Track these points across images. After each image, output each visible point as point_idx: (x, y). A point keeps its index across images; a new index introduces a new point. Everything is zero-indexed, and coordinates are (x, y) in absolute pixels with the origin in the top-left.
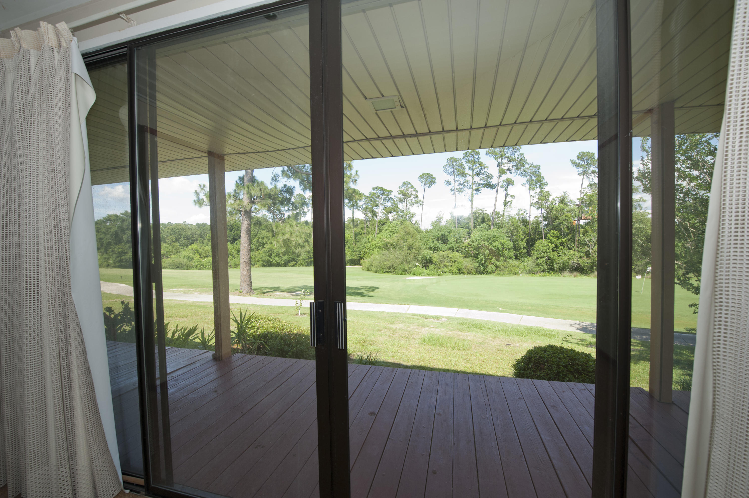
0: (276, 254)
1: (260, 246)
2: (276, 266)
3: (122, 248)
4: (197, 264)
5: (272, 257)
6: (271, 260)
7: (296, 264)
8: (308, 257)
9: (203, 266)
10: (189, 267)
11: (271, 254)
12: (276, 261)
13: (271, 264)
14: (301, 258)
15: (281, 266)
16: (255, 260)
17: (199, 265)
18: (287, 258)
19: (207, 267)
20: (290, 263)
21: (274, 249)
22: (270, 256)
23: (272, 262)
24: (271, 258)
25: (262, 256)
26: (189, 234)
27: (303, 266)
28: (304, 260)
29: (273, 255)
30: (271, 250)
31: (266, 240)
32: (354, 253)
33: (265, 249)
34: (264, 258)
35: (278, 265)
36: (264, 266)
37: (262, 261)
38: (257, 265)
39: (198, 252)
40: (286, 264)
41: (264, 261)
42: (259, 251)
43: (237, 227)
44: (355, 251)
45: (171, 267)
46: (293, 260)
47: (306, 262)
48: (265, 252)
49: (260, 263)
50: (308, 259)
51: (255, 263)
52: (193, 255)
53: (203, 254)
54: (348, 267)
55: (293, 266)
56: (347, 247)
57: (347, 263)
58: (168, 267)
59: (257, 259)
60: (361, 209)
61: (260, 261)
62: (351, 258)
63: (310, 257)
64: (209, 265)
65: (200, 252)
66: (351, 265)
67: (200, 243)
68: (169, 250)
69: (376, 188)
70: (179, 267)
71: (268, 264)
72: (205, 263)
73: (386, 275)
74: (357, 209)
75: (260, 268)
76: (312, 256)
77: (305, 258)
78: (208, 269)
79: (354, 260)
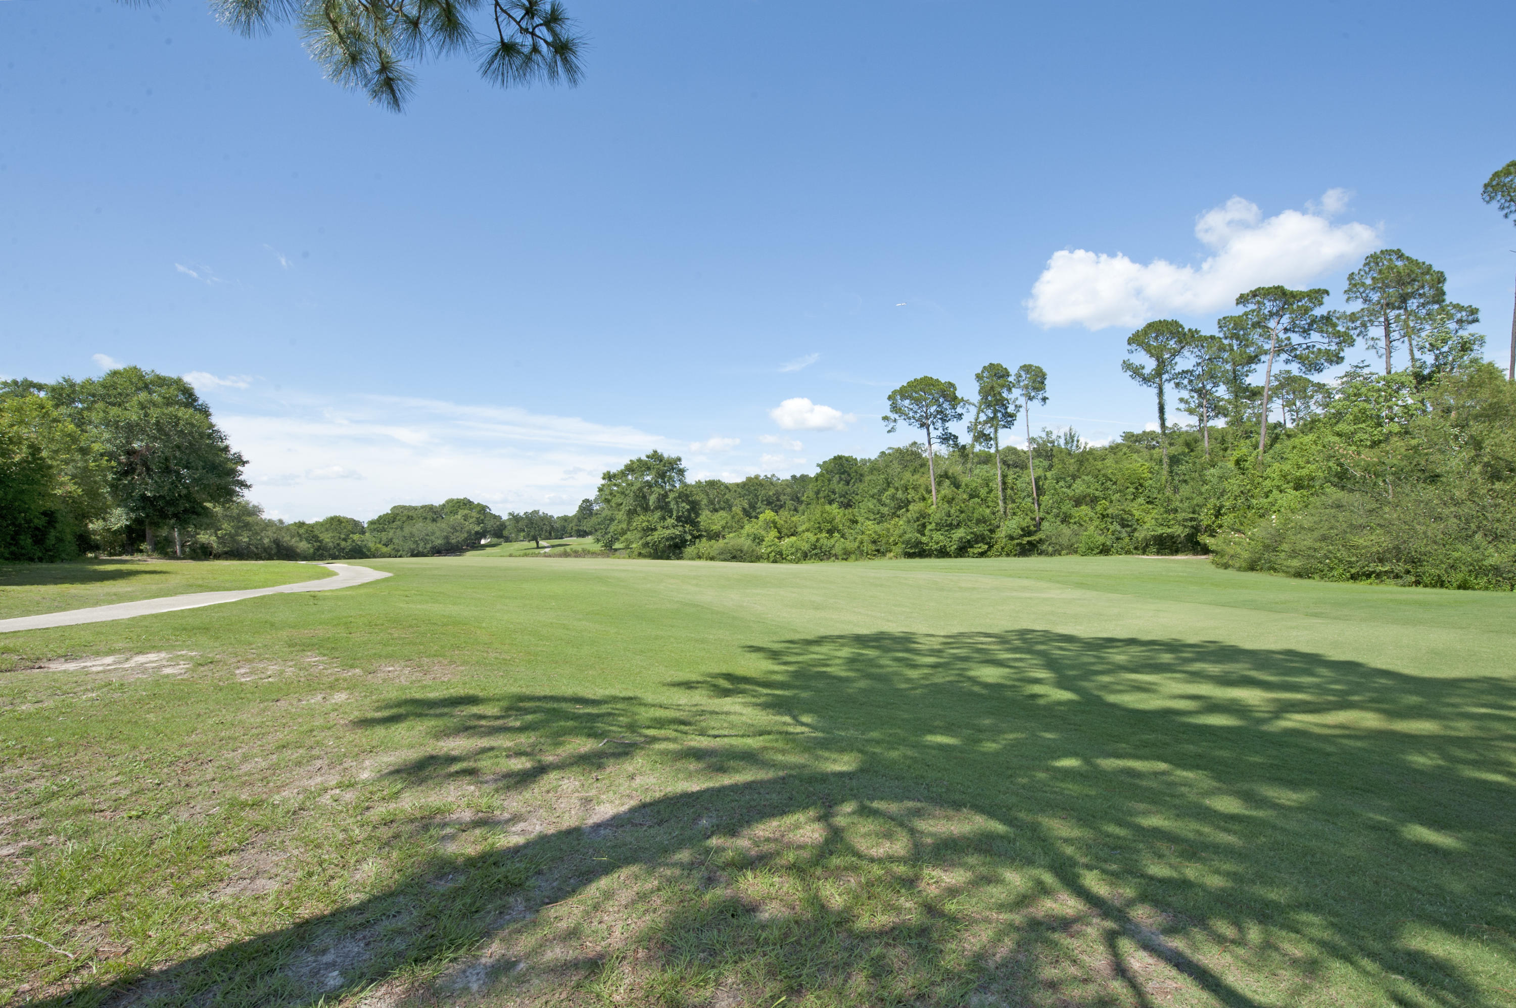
0: (937, 524)
1: (900, 508)
2: (937, 557)
3: (648, 521)
4: (769, 550)
5: (927, 532)
6: (924, 539)
7: (991, 547)
8: (1023, 529)
9: (781, 555)
10: (758, 559)
11: (924, 526)
12: (937, 543)
13: (924, 551)
14: (1003, 534)
15: (950, 556)
16: (887, 543)
17: (773, 554)
18: (963, 535)
19: (789, 558)
20: (972, 547)
21: (930, 512)
22: (921, 530)
23: (927, 544)
24: (923, 535)
25: (901, 531)
26: (771, 493)
27: (1008, 555)
28: (1012, 538)
29: (929, 527)
30: (923, 515)
31: (912, 494)
32: (1172, 516)
33: (909, 515)
34: (907, 536)
35: (943, 553)
36: (910, 555)
37: (903, 543)
38: (892, 554)
39: (775, 527)
40: (962, 551)
41: (907, 542)
42: (897, 519)
43: (858, 476)
44: (1175, 511)
45: (722, 557)
46: (979, 539)
47: (1018, 544)
48: (909, 522)
49: (899, 549)
50: (1024, 536)
51: (878, 551)
52: (763, 533)
53: (785, 531)
54: (1153, 562)
55: (982, 555)
56: (1141, 500)
57: (1147, 546)
58: (718, 557)
59: (892, 539)
60: (1186, 382)
61: (900, 544)
62: (1160, 531)
63: (1027, 532)
64: (792, 554)
65: (779, 526)
66: (1158, 553)
67: (790, 510)
68: (727, 523)
69: (1254, 294)
70: (736, 556)
71: (918, 551)
72: (784, 548)
73: (1362, 586)
74: (1172, 384)
75: (898, 560)
76: (1032, 528)
77: (1015, 535)
78: (791, 561)
79: (1171, 537)
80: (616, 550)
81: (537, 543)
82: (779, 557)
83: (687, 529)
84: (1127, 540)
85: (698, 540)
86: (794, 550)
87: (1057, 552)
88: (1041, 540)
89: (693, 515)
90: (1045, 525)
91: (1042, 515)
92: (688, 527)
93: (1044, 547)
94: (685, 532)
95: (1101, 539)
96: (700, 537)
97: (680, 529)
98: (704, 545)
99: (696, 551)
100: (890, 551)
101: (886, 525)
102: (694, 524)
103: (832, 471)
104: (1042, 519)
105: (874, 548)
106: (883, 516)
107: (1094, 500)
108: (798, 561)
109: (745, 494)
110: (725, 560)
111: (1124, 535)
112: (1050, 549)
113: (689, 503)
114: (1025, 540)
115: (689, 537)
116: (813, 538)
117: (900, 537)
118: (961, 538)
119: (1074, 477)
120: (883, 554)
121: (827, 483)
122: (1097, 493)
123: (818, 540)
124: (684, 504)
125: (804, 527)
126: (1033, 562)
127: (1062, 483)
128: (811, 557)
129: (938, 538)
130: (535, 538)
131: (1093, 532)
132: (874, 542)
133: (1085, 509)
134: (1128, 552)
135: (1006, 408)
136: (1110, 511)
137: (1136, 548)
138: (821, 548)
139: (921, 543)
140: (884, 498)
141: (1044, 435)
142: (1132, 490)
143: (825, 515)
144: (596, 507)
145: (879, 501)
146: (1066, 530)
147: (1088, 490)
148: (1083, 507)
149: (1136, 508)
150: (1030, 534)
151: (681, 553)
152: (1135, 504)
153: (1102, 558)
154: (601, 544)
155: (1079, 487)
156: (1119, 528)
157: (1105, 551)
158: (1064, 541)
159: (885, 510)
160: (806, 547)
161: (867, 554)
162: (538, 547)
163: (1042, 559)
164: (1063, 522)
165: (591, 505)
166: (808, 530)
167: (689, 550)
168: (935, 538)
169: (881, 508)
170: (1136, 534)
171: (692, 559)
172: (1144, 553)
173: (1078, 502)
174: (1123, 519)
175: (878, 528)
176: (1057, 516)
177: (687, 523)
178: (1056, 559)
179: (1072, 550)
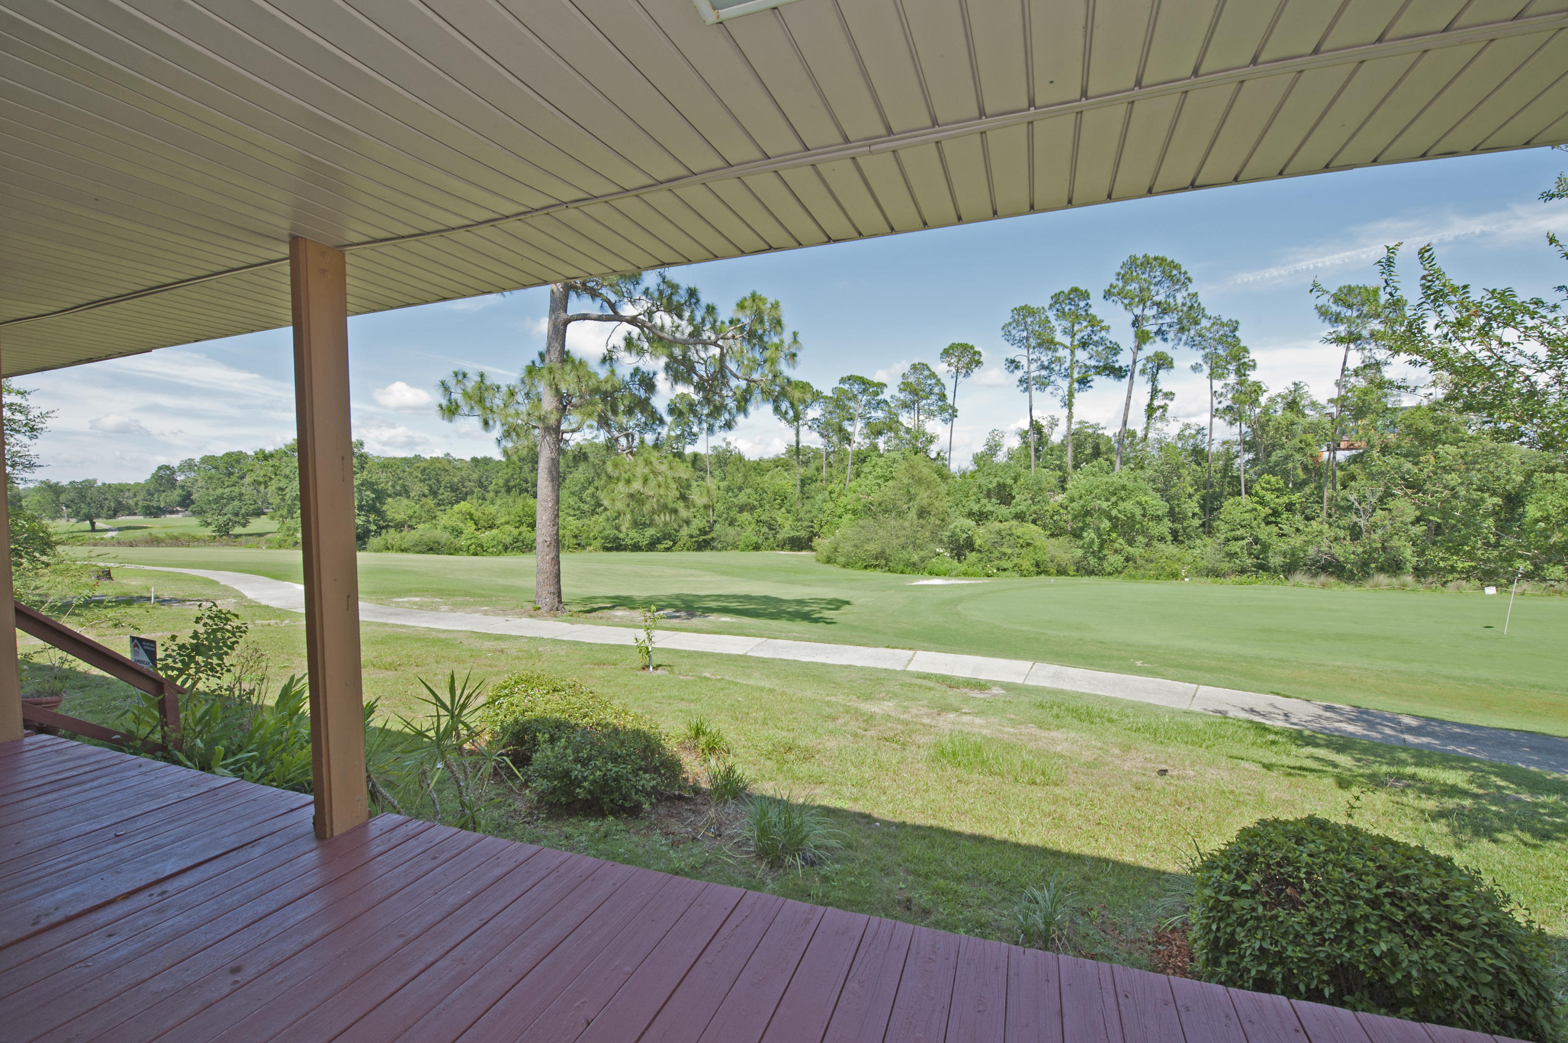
0: (632, 523)
1: (599, 506)
2: (632, 550)
4: (469, 542)
5: (623, 530)
6: (621, 536)
7: (675, 544)
8: (700, 530)
9: (482, 548)
10: (455, 551)
11: (622, 524)
12: (632, 539)
13: (621, 545)
14: (685, 534)
15: (642, 550)
16: (588, 537)
17: (474, 546)
18: (654, 533)
19: (489, 550)
20: (660, 543)
23: (624, 540)
24: (620, 532)
25: (601, 528)
26: (456, 480)
27: (688, 550)
28: (691, 537)
32: (799, 523)
34: (606, 533)
35: (636, 548)
36: (608, 549)
37: (602, 538)
38: (591, 548)
39: (472, 519)
40: (652, 546)
41: (606, 538)
44: (801, 520)
45: (417, 549)
46: (668, 536)
47: (696, 542)
48: (608, 520)
49: (598, 543)
50: (700, 535)
51: (579, 544)
52: (461, 525)
53: (482, 523)
54: (786, 555)
55: (668, 549)
56: (783, 510)
57: (784, 544)
58: (412, 548)
59: (592, 534)
60: (815, 426)
61: (599, 539)
62: (792, 534)
63: (703, 532)
64: (493, 546)
65: (476, 518)
66: (791, 550)
67: (479, 498)
68: (415, 512)
69: (849, 378)
70: (433, 548)
71: (614, 545)
72: (484, 541)
73: (868, 572)
74: (806, 427)
75: (598, 553)
76: (707, 529)
77: (694, 534)
78: (492, 554)
79: (798, 538)
80: (237, 536)
81: (93, 524)
82: (479, 550)
83: (371, 519)
84: (772, 540)
85: (384, 531)
86: (495, 542)
87: (724, 548)
88: (713, 538)
89: (378, 505)
90: (717, 526)
91: (715, 518)
92: (372, 517)
93: (715, 544)
94: (369, 522)
95: (755, 539)
96: (387, 527)
97: (363, 518)
98: (392, 536)
99: (382, 542)
100: (590, 545)
101: (585, 521)
102: (380, 514)
103: (524, 459)
104: (715, 522)
105: (575, 542)
106: (583, 512)
107: (753, 508)
108: (499, 554)
109: (425, 479)
110: (421, 552)
111: (771, 536)
112: (719, 546)
113: (374, 491)
114: (702, 538)
115: (373, 528)
116: (515, 532)
117: (600, 533)
118: (652, 536)
119: (740, 489)
120: (584, 547)
121: (518, 470)
122: (756, 503)
123: (520, 534)
124: (368, 493)
125: (503, 520)
126: (706, 556)
127: (730, 494)
128: (513, 549)
129: (634, 535)
130: (90, 518)
131: (750, 534)
132: (575, 537)
133: (746, 515)
134: (772, 549)
135: (691, 428)
136: (762, 518)
137: (778, 546)
138: (523, 541)
139: (618, 538)
140: (584, 496)
141: (724, 445)
142: (779, 501)
143: (526, 509)
144: (180, 478)
145: (581, 499)
146: (731, 531)
147: (749, 501)
148: (745, 513)
149: (780, 516)
150: (706, 533)
151: (365, 543)
152: (780, 513)
153: (754, 553)
154: (211, 528)
155: (742, 498)
156: (767, 530)
157: (757, 548)
158: (730, 540)
159: (586, 507)
160: (508, 540)
161: (569, 547)
162: (93, 530)
163: (714, 553)
164: (730, 525)
165: (174, 473)
166: (508, 523)
167: (374, 541)
168: (628, 533)
169: (582, 505)
170: (778, 536)
171: (378, 551)
172: (782, 550)
173: (741, 509)
174: (770, 524)
175: (579, 523)
176: (726, 519)
177: (368, 511)
178: (723, 553)
179: (735, 547)
